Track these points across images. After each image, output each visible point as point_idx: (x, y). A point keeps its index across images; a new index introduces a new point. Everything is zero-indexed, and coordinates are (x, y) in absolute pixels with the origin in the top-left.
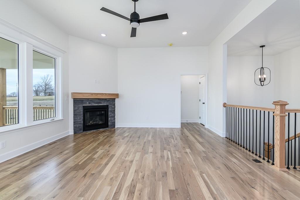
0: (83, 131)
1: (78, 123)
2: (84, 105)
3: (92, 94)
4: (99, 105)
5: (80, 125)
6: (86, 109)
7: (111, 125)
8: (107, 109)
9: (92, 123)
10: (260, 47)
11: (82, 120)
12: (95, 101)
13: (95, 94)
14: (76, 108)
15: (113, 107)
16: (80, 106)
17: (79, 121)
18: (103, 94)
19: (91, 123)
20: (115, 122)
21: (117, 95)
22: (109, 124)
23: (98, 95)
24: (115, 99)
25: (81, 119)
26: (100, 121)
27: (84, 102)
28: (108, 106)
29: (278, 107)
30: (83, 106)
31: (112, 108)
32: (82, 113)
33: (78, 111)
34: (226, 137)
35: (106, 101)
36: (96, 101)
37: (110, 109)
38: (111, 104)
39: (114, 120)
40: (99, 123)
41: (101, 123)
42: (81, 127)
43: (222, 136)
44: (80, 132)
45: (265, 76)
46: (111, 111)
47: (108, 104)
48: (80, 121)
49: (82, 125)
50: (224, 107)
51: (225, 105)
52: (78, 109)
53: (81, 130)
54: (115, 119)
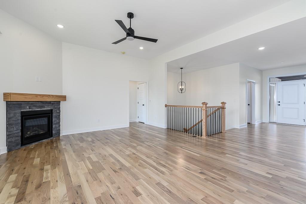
0: (21, 146)
1: (14, 135)
2: (22, 110)
3: (37, 95)
4: (42, 109)
5: (17, 138)
6: (25, 116)
7: (55, 133)
8: (50, 114)
9: (32, 134)
10: (181, 68)
11: (20, 131)
12: (37, 105)
13: (40, 95)
14: (12, 115)
15: (58, 111)
16: (16, 111)
17: (16, 133)
18: (49, 95)
19: (30, 134)
20: (60, 130)
21: (64, 98)
22: (54, 132)
23: (44, 97)
24: (60, 102)
25: (17, 130)
26: (42, 130)
27: (23, 106)
28: (52, 110)
29: (205, 106)
30: (21, 112)
31: (57, 113)
32: (20, 121)
33: (14, 119)
34: (167, 128)
35: (49, 104)
36: (39, 105)
37: (54, 114)
38: (55, 108)
39: (59, 128)
40: (40, 133)
41: (42, 133)
42: (18, 142)
43: (164, 128)
44: (17, 148)
45: (183, 87)
46: (56, 117)
47: (52, 108)
48: (18, 133)
49: (19, 138)
50: (166, 107)
51: (166, 106)
52: (15, 116)
53: (17, 145)
54: (60, 126)
